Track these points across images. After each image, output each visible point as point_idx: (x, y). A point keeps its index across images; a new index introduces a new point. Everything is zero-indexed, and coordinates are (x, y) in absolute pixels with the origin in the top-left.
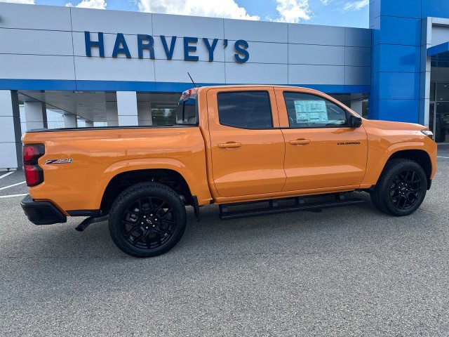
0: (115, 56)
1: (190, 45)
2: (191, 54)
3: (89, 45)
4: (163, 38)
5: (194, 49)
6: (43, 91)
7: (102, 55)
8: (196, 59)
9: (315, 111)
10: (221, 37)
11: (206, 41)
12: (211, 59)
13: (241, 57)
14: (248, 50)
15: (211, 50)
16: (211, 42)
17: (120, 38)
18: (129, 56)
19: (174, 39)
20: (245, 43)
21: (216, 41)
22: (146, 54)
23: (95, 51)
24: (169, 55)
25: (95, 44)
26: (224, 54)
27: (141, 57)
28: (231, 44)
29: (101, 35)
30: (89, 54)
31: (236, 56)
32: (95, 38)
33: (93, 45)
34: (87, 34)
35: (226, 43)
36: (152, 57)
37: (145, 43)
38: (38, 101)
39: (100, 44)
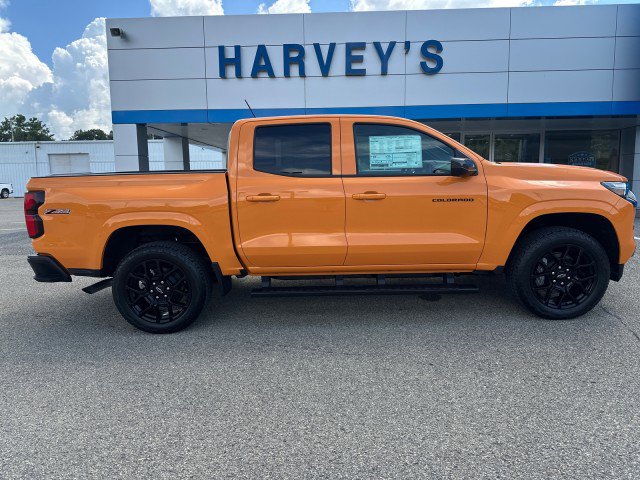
0: (254, 75)
1: (355, 53)
2: (355, 66)
3: (224, 63)
4: (317, 47)
5: (360, 59)
6: (185, 124)
7: (239, 75)
8: (362, 73)
9: (402, 151)
10: (400, 39)
11: (377, 46)
12: (384, 72)
13: (431, 65)
14: (442, 55)
15: (384, 58)
16: (385, 48)
17: (262, 52)
18: (272, 75)
19: (332, 47)
20: (438, 45)
21: (392, 45)
22: (295, 70)
23: (231, 71)
24: (325, 70)
25: (231, 62)
26: (405, 63)
27: (287, 74)
28: (416, 48)
29: (238, 49)
30: (223, 75)
31: (423, 65)
32: (231, 54)
33: (229, 63)
34: (222, 49)
35: (407, 45)
36: (302, 74)
37: (294, 56)
38: (179, 136)
39: (237, 62)
